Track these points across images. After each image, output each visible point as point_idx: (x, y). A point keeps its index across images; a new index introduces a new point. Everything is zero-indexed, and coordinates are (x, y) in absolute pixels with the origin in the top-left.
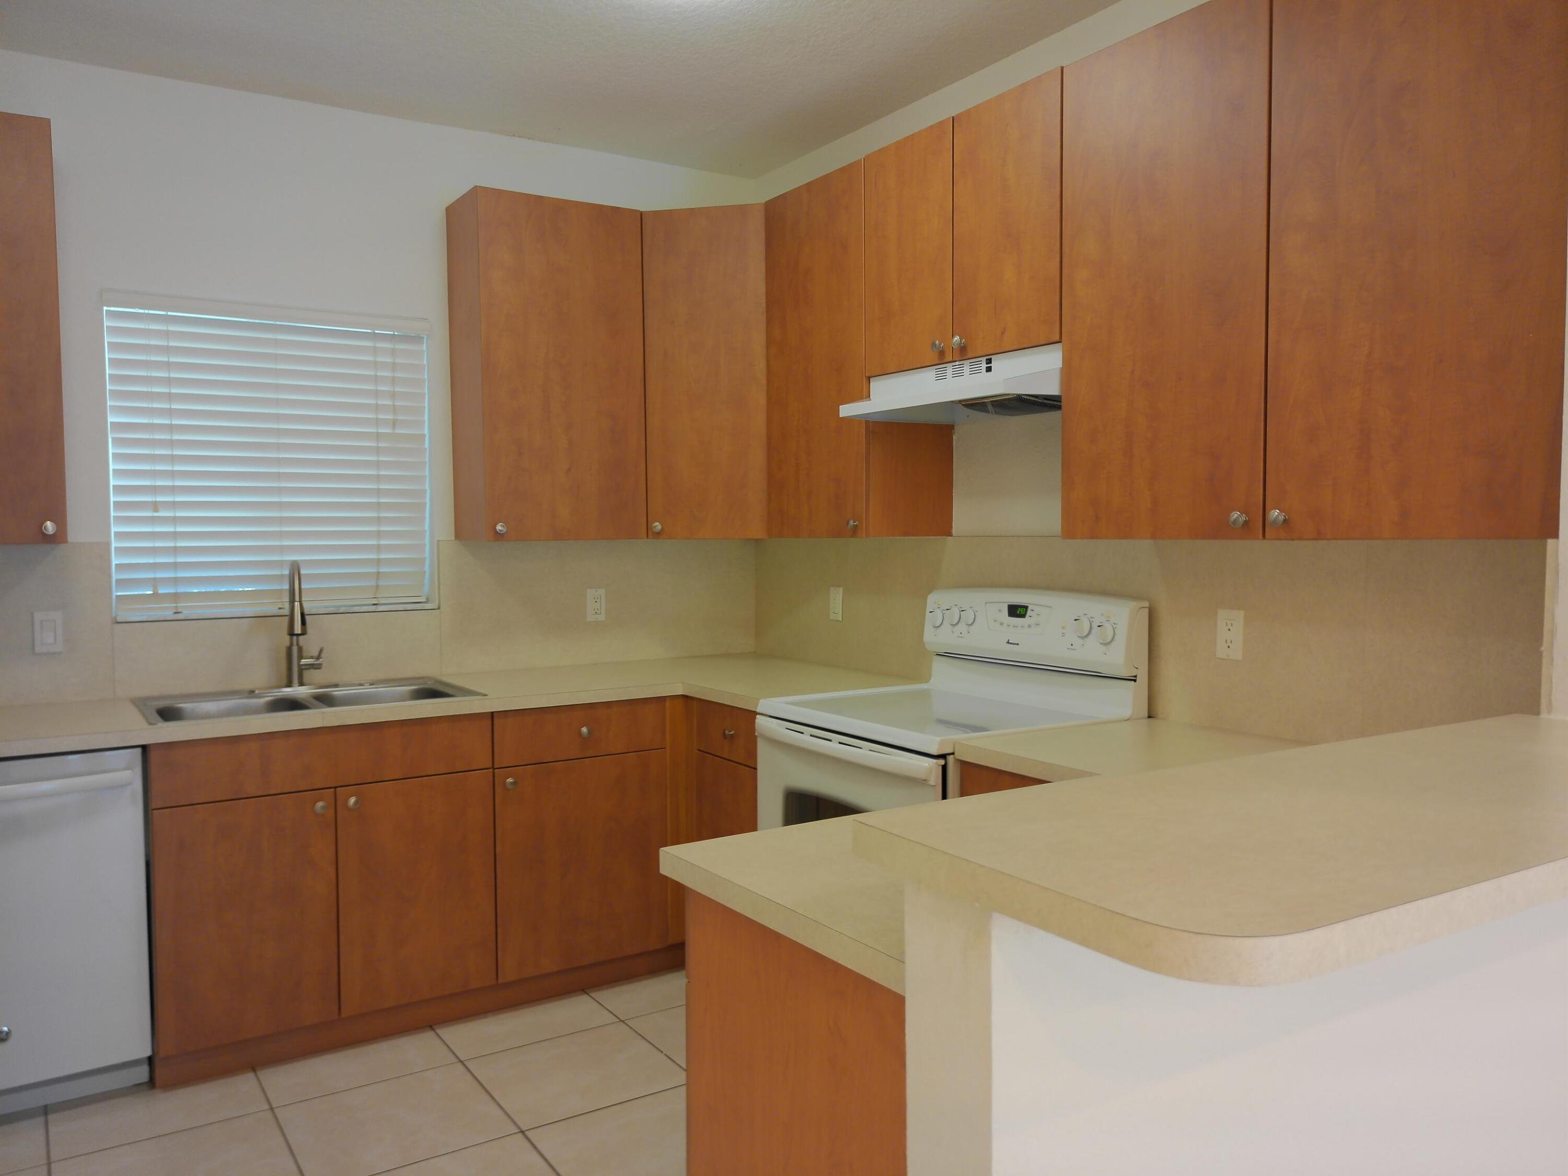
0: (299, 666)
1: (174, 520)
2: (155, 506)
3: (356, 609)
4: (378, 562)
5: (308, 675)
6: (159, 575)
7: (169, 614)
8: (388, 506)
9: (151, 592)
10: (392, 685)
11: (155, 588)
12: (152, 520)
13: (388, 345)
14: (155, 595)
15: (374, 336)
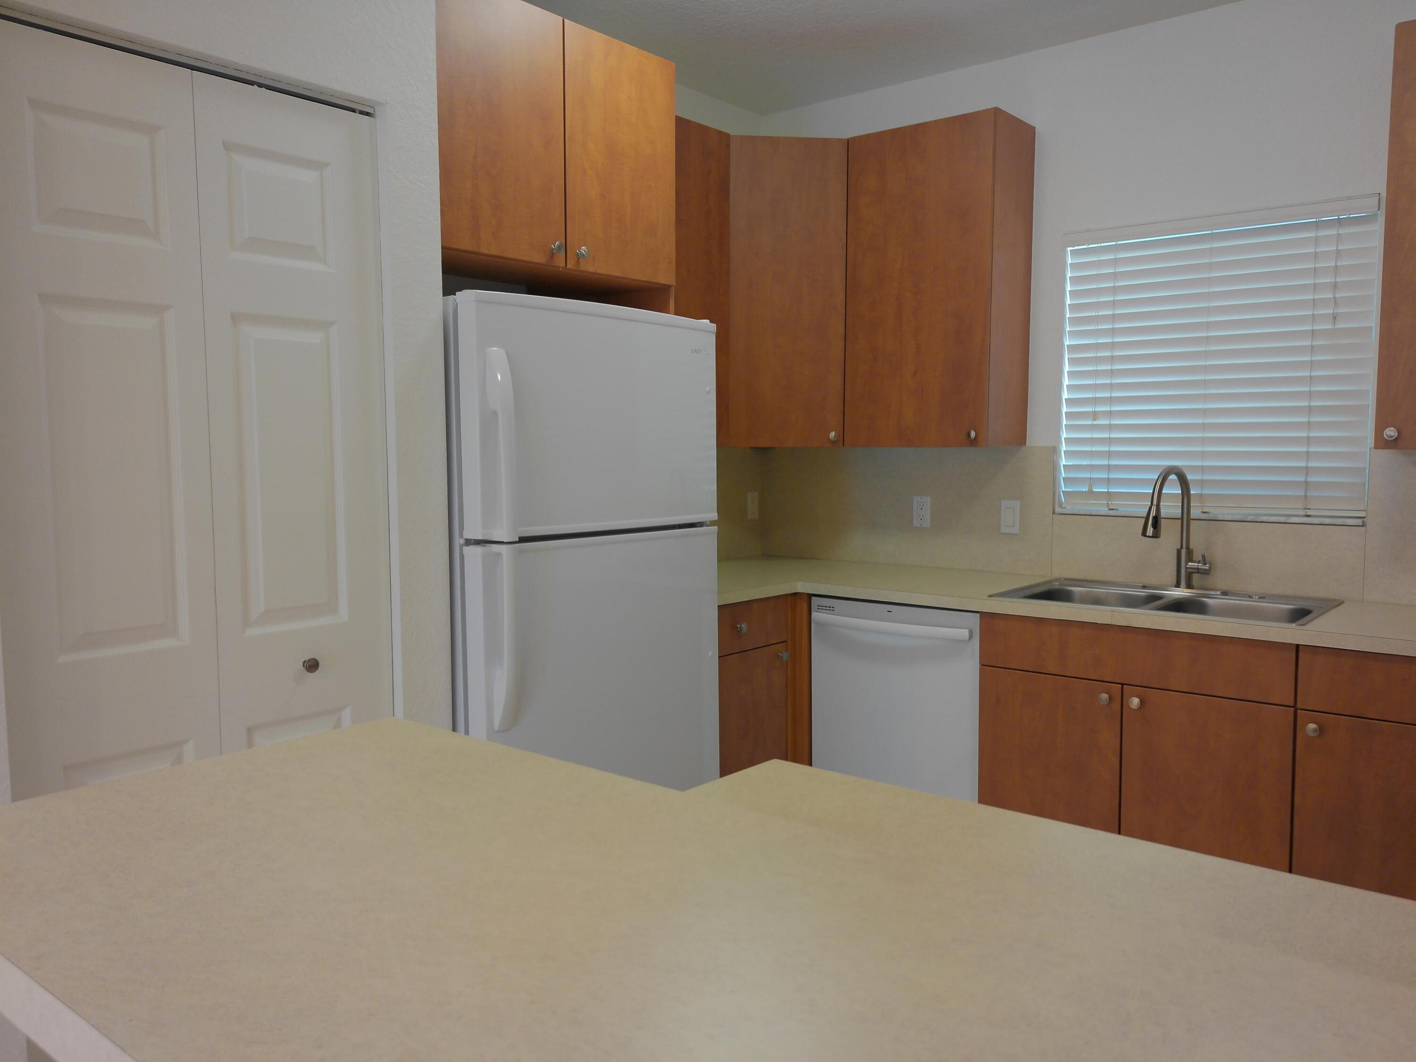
0: (1187, 568)
1: (1111, 428)
2: (1095, 415)
3: (1265, 519)
4: (1307, 470)
5: (1196, 578)
6: (1095, 475)
7: (1104, 510)
8: (1324, 410)
9: (1087, 490)
10: (1278, 602)
11: (1090, 486)
12: (1093, 428)
13: (1333, 232)
14: (1091, 492)
15: (1317, 225)
